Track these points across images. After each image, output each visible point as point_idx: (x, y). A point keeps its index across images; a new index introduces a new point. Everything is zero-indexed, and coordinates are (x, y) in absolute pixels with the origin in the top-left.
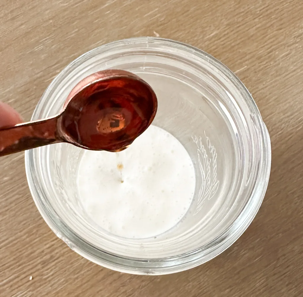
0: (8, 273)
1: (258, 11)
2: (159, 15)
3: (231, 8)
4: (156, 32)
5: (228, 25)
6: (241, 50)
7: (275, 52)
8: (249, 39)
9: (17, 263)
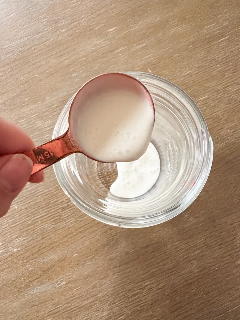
0: (41, 212)
1: (220, 59)
2: (153, 58)
3: (201, 56)
4: (150, 69)
5: (198, 67)
6: (205, 85)
7: (229, 88)
8: (211, 77)
9: (47, 206)
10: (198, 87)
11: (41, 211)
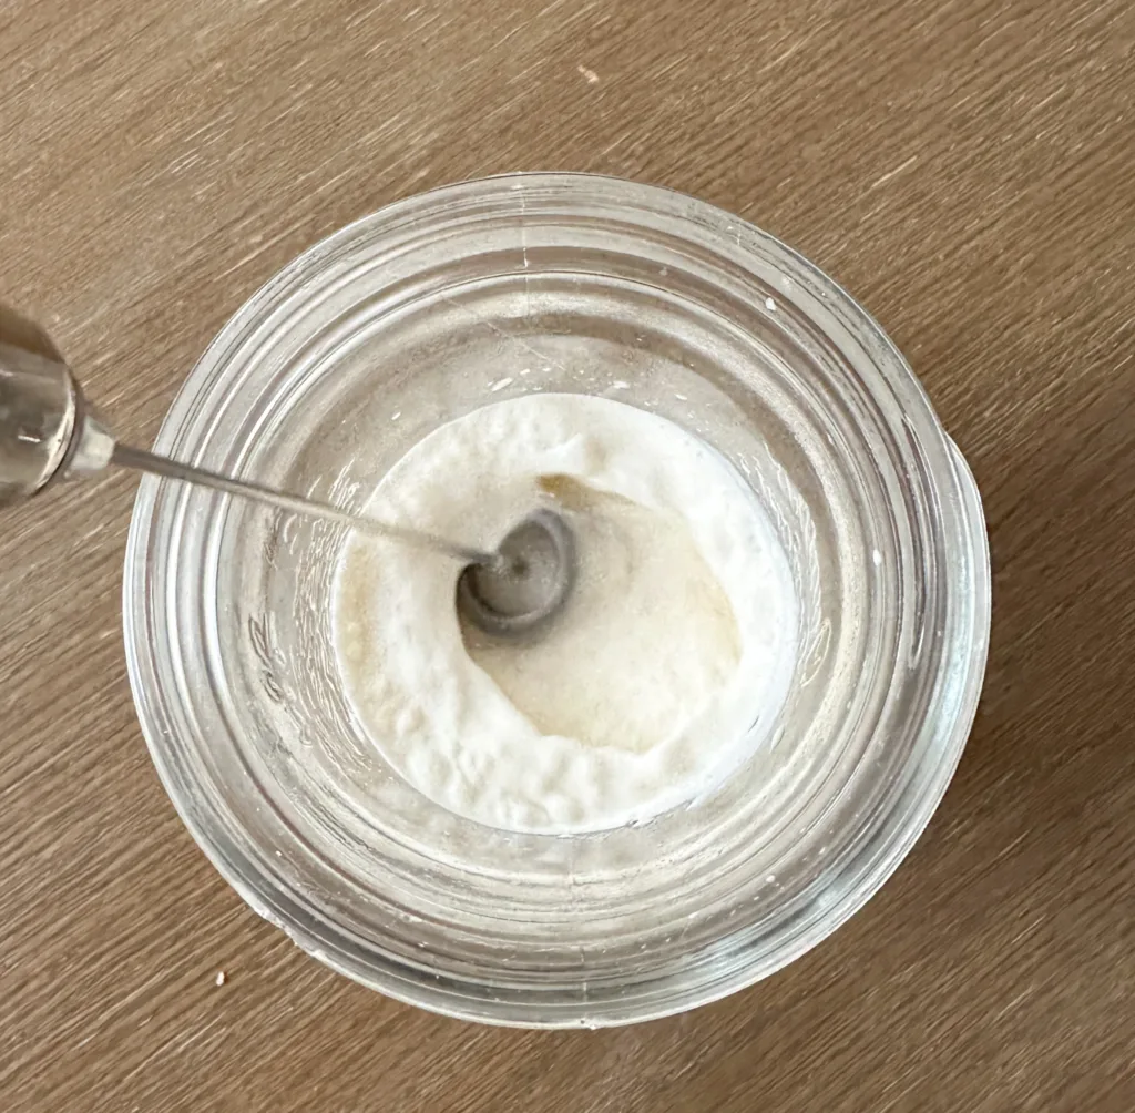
0: (139, 967)
2: (592, 5)
4: (588, 66)
5: (837, 15)
6: (890, 103)
7: (1013, 100)
8: (916, 58)
9: (169, 928)
10: (856, 122)
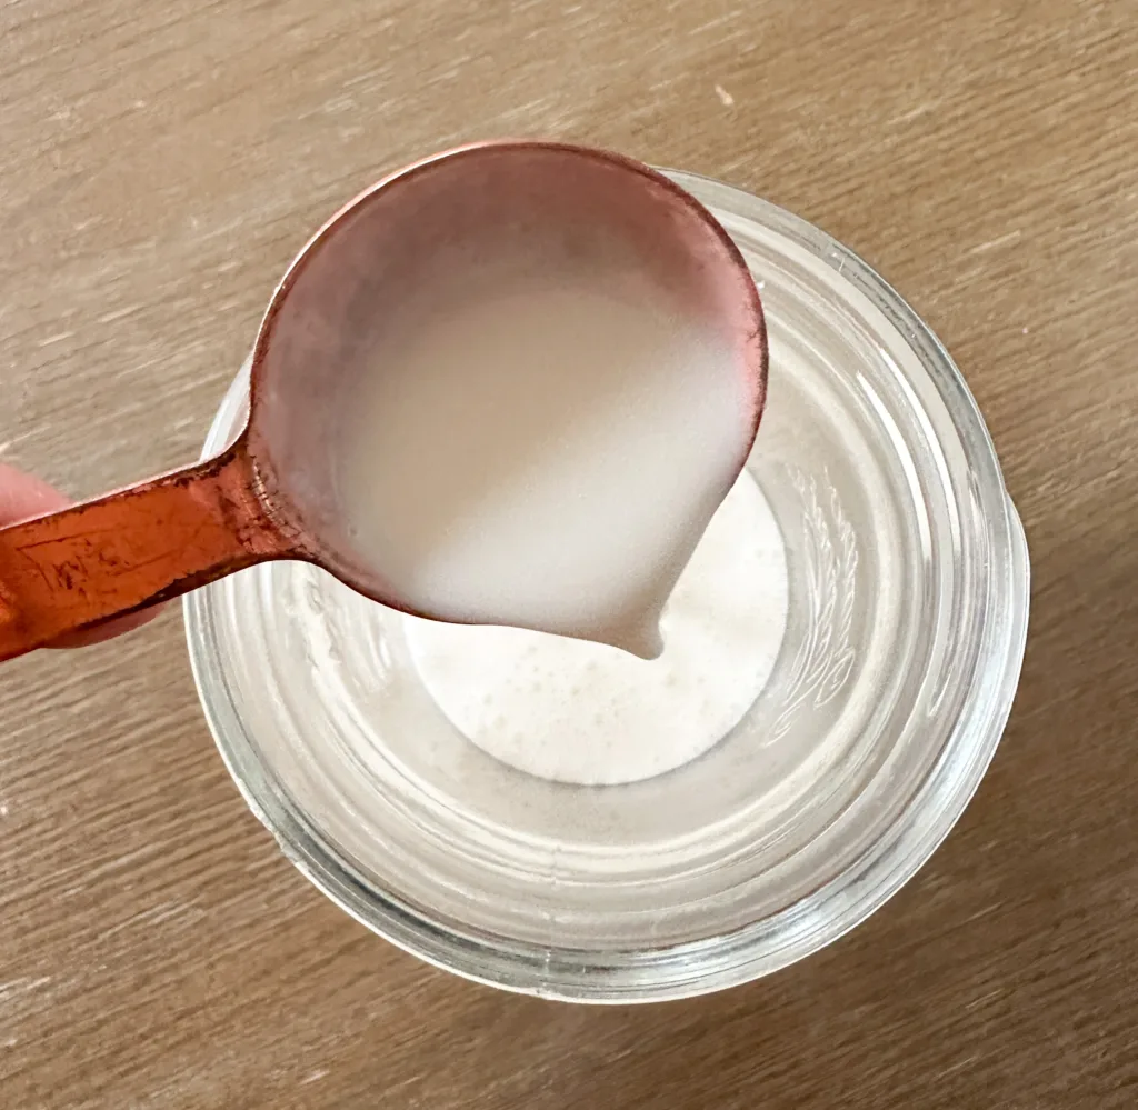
0: (136, 834)
1: (1080, 49)
2: (739, 34)
3: (987, 30)
4: (727, 88)
5: (971, 85)
6: (1004, 176)
7: (1126, 195)
8: (1039, 138)
10: (969, 187)
11: (142, 829)
